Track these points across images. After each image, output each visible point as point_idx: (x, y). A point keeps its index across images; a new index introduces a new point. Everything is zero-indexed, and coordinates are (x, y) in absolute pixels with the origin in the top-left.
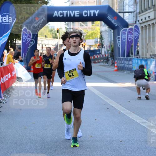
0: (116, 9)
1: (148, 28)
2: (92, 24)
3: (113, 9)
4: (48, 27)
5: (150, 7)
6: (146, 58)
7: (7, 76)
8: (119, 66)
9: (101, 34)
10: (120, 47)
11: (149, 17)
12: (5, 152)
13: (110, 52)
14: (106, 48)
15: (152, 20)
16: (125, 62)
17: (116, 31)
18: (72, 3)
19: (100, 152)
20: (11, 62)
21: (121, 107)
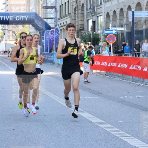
0: (41, 15)
2: (23, 27)
3: (39, 15)
5: (67, 15)
10: (44, 45)
11: (66, 22)
16: (48, 56)
18: (8, 10)
21: (45, 90)
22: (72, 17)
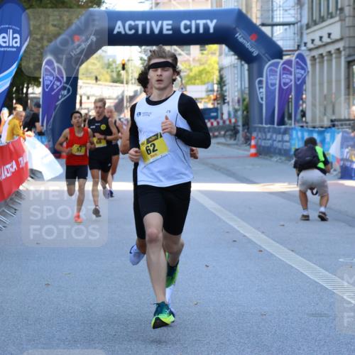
0: (256, 18)
1: (327, 60)
2: (201, 50)
3: (249, 16)
4: (101, 57)
5: (332, 13)
6: (322, 127)
7: (8, 166)
8: (260, 146)
9: (222, 73)
10: (264, 103)
11: (329, 35)
12: (3, 338)
13: (239, 113)
14: (233, 105)
15: (337, 41)
16: (274, 136)
17: (255, 66)
18: (157, 4)
19: (217, 338)
20: (18, 135)
21: (263, 237)
22: (347, 19)
